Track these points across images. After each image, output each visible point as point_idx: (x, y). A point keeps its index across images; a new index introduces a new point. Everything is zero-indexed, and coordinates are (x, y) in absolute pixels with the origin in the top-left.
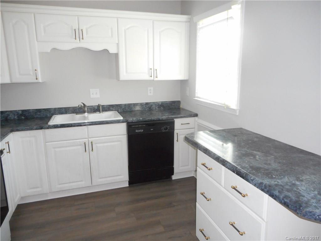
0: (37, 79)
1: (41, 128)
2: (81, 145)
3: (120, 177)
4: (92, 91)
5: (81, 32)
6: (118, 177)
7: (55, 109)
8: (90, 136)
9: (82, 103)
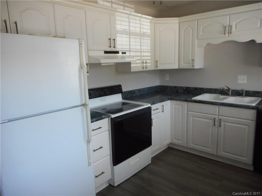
0: (193, 66)
1: (186, 101)
2: (212, 120)
3: (243, 158)
4: (239, 77)
5: (230, 27)
6: (241, 158)
7: (207, 89)
8: (220, 115)
9: (226, 86)
